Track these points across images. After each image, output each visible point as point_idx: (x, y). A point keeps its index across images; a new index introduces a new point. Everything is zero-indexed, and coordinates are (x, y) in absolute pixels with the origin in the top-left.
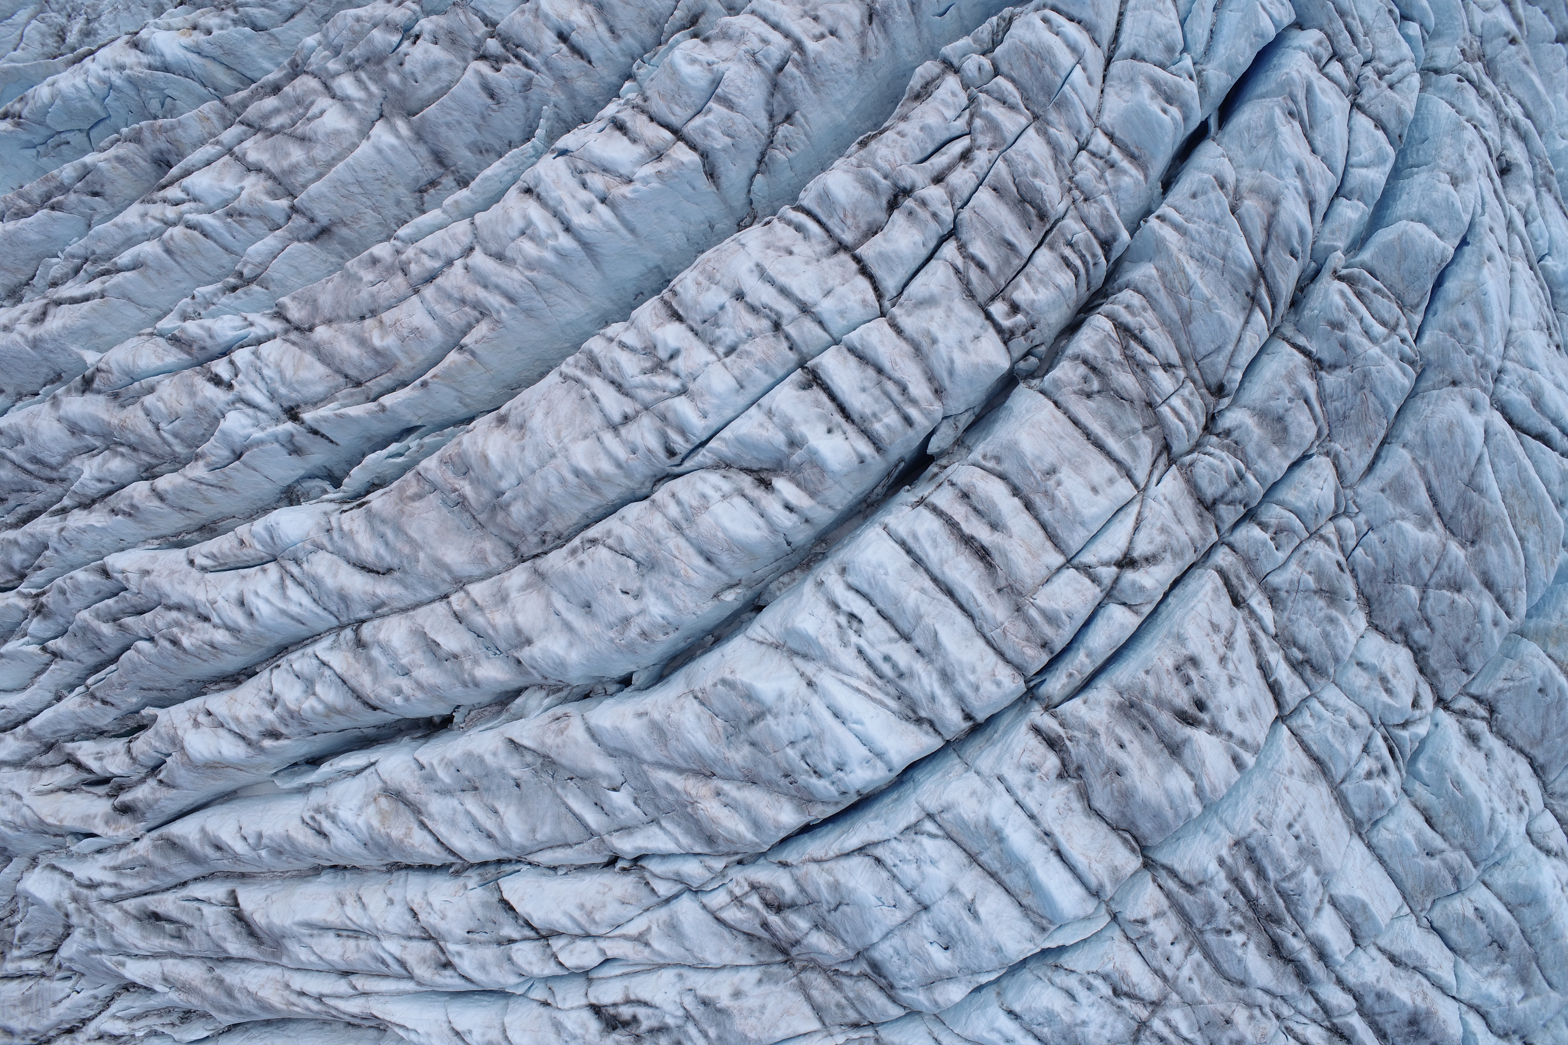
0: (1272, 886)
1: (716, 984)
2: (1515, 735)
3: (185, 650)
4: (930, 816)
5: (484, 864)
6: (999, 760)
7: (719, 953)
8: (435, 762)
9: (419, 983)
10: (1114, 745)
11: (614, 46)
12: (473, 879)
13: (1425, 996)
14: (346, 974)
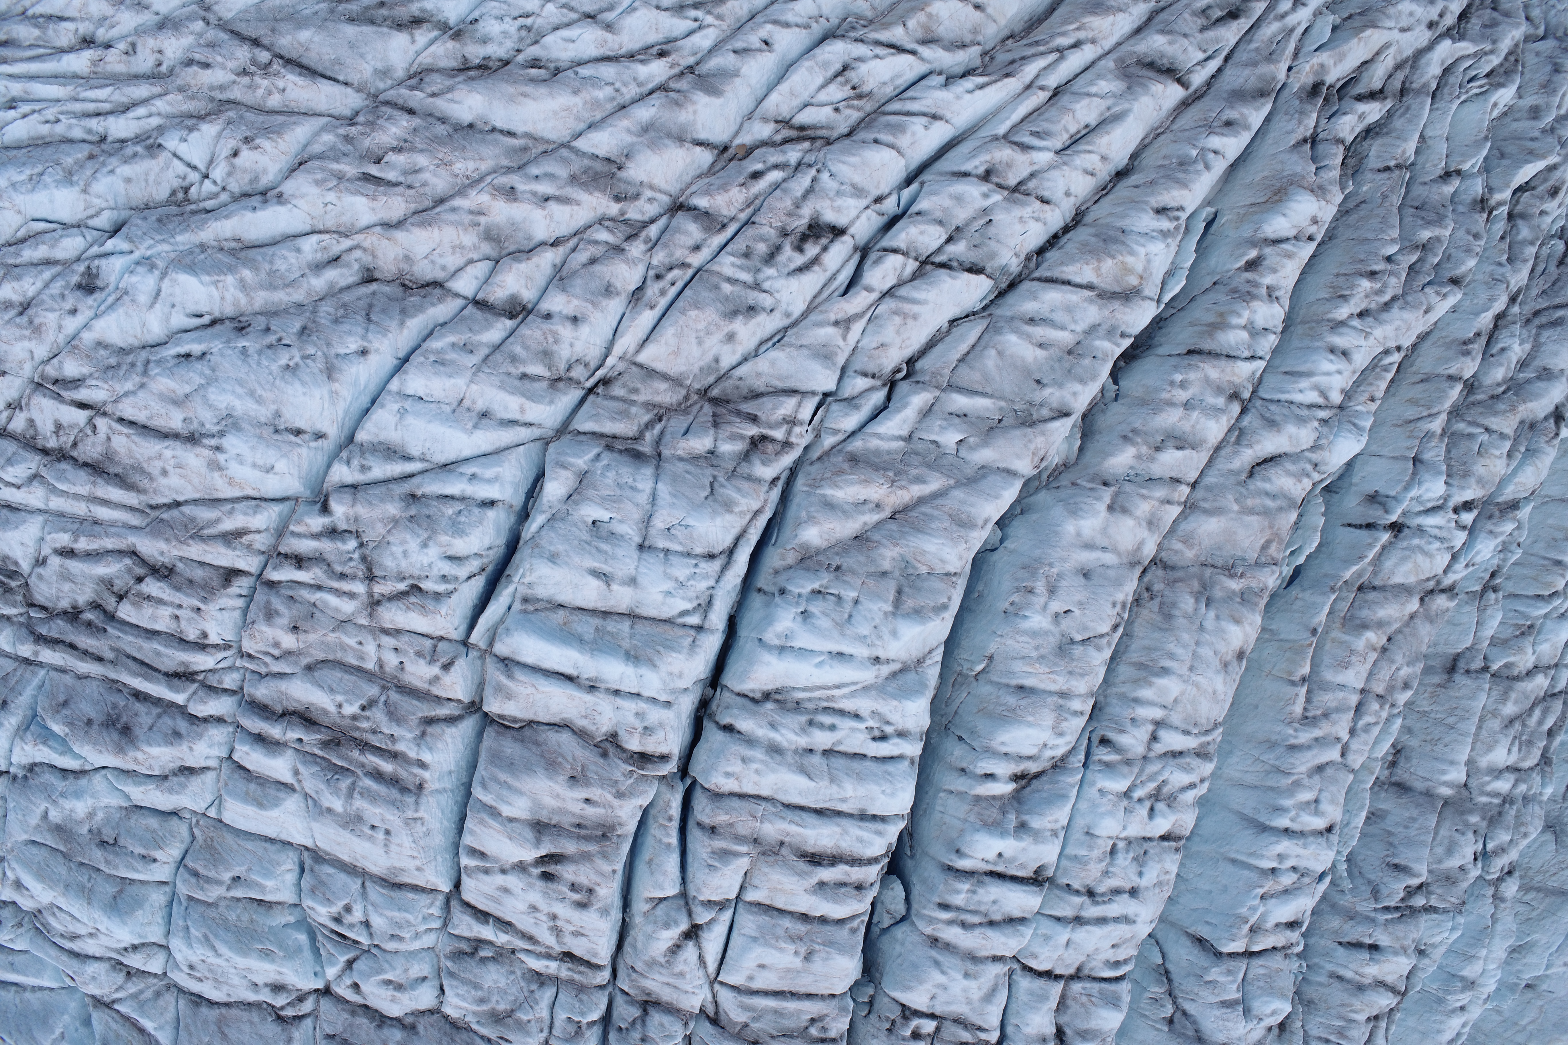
0: (359, 772)
1: (755, 333)
2: (245, 1015)
3: (1361, 275)
4: (700, 628)
5: (1012, 285)
6: (679, 716)
7: (773, 363)
9: (995, 138)
10: (595, 798)
11: (1330, 967)
12: (1014, 265)
13: (136, 761)
14: (1057, 92)
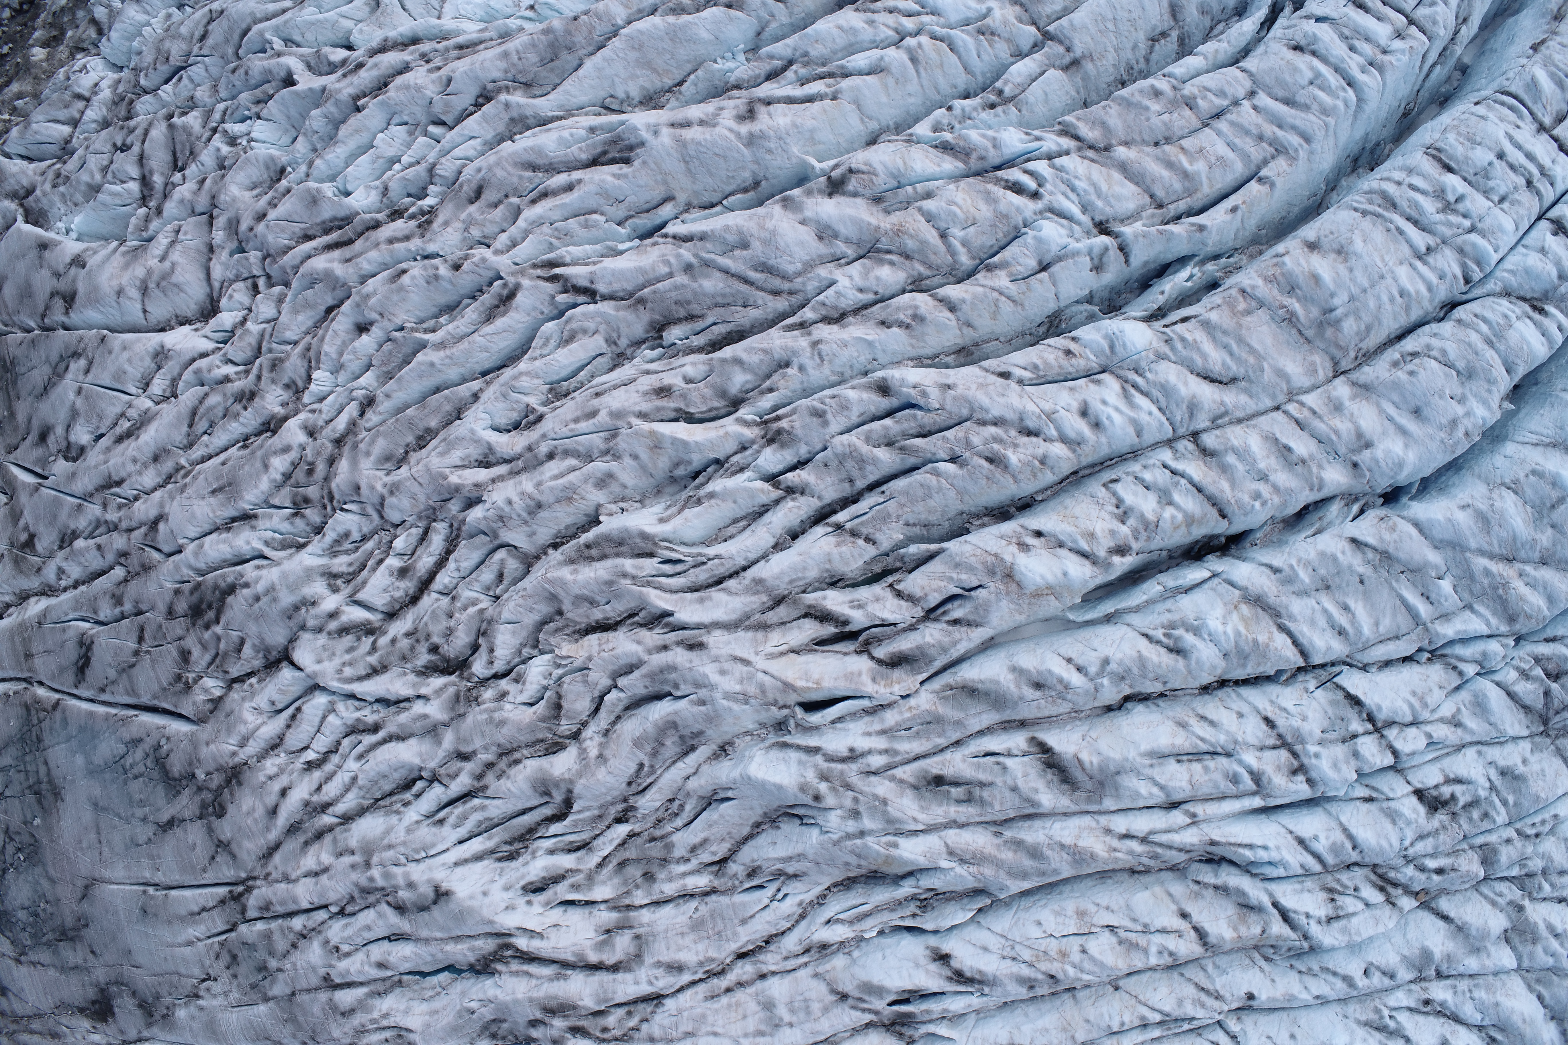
8: (1294, 563)
